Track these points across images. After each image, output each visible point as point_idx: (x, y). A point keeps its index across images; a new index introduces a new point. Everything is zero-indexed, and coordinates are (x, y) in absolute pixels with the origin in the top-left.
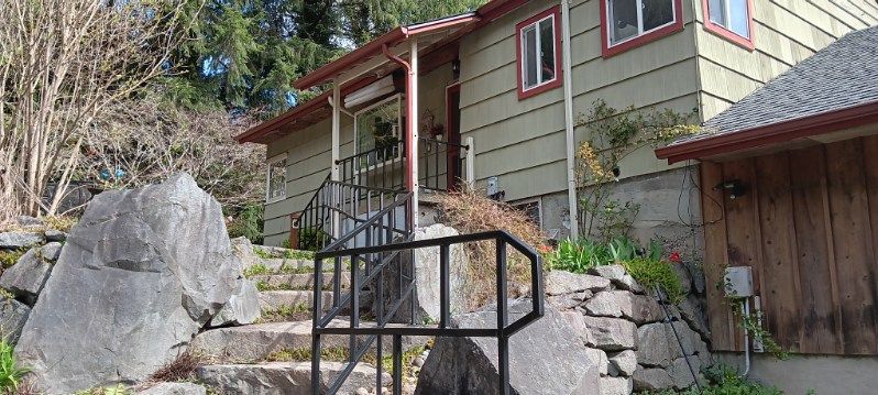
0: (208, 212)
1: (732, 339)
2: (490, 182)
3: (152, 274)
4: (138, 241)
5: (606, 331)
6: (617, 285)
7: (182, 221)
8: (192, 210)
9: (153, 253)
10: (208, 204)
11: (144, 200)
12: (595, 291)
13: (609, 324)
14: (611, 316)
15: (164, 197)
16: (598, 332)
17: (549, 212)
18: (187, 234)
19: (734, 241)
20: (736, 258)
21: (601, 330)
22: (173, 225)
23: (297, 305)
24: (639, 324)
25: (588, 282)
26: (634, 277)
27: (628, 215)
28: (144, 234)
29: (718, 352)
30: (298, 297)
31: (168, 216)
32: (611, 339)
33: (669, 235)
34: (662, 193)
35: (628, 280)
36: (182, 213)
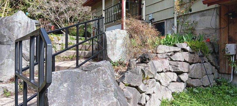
0: (29, 24)
1: (227, 69)
2: (150, 16)
3: (8, 46)
4: (2, 35)
5: (177, 66)
6: (184, 50)
7: (20, 27)
8: (23, 24)
9: (8, 39)
10: (29, 22)
11: (6, 20)
12: (175, 52)
13: (178, 64)
14: (180, 61)
15: (12, 19)
16: (174, 67)
17: (168, 25)
18: (22, 32)
19: (231, 34)
20: (231, 41)
21: (175, 66)
22: (16, 29)
24: (191, 64)
25: (172, 49)
26: (190, 47)
27: (194, 26)
28: (4, 32)
29: (222, 73)
31: (14, 26)
32: (179, 69)
33: (207, 32)
34: (206, 17)
35: (188, 48)
36: (19, 25)
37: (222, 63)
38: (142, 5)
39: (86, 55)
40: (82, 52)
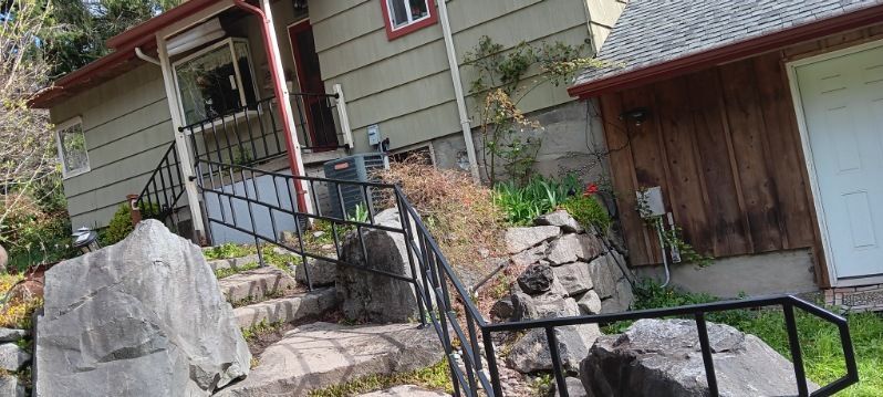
0: (191, 260)
1: (650, 253)
2: (371, 131)
3: (157, 355)
4: (131, 321)
5: (573, 279)
6: (565, 230)
7: (167, 279)
8: (173, 263)
9: (152, 331)
10: (188, 251)
11: (119, 266)
12: (550, 241)
13: (571, 271)
14: (571, 262)
15: (140, 255)
16: (565, 281)
17: (442, 155)
18: (177, 294)
19: (639, 164)
20: (645, 180)
21: (568, 279)
22: (159, 288)
23: (257, 324)
24: (589, 262)
25: (542, 233)
26: (576, 219)
27: (529, 151)
28: (136, 311)
29: (637, 267)
30: (256, 316)
31: (151, 279)
32: (579, 286)
33: (573, 165)
34: (561, 126)
35: (572, 223)
36: (165, 271)
37: (632, 240)
38: (331, 98)
39: (294, 313)
40: (278, 307)
